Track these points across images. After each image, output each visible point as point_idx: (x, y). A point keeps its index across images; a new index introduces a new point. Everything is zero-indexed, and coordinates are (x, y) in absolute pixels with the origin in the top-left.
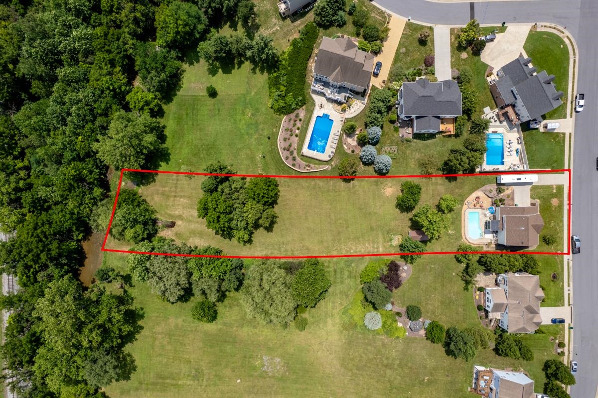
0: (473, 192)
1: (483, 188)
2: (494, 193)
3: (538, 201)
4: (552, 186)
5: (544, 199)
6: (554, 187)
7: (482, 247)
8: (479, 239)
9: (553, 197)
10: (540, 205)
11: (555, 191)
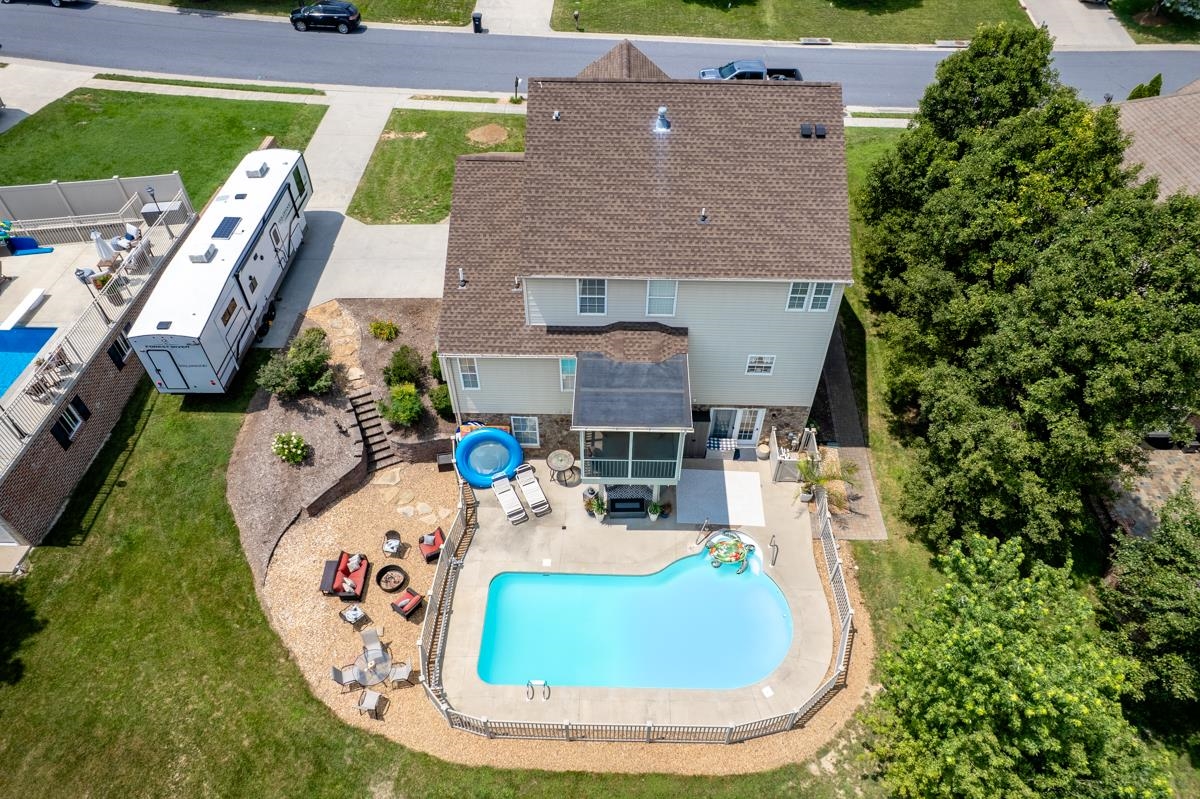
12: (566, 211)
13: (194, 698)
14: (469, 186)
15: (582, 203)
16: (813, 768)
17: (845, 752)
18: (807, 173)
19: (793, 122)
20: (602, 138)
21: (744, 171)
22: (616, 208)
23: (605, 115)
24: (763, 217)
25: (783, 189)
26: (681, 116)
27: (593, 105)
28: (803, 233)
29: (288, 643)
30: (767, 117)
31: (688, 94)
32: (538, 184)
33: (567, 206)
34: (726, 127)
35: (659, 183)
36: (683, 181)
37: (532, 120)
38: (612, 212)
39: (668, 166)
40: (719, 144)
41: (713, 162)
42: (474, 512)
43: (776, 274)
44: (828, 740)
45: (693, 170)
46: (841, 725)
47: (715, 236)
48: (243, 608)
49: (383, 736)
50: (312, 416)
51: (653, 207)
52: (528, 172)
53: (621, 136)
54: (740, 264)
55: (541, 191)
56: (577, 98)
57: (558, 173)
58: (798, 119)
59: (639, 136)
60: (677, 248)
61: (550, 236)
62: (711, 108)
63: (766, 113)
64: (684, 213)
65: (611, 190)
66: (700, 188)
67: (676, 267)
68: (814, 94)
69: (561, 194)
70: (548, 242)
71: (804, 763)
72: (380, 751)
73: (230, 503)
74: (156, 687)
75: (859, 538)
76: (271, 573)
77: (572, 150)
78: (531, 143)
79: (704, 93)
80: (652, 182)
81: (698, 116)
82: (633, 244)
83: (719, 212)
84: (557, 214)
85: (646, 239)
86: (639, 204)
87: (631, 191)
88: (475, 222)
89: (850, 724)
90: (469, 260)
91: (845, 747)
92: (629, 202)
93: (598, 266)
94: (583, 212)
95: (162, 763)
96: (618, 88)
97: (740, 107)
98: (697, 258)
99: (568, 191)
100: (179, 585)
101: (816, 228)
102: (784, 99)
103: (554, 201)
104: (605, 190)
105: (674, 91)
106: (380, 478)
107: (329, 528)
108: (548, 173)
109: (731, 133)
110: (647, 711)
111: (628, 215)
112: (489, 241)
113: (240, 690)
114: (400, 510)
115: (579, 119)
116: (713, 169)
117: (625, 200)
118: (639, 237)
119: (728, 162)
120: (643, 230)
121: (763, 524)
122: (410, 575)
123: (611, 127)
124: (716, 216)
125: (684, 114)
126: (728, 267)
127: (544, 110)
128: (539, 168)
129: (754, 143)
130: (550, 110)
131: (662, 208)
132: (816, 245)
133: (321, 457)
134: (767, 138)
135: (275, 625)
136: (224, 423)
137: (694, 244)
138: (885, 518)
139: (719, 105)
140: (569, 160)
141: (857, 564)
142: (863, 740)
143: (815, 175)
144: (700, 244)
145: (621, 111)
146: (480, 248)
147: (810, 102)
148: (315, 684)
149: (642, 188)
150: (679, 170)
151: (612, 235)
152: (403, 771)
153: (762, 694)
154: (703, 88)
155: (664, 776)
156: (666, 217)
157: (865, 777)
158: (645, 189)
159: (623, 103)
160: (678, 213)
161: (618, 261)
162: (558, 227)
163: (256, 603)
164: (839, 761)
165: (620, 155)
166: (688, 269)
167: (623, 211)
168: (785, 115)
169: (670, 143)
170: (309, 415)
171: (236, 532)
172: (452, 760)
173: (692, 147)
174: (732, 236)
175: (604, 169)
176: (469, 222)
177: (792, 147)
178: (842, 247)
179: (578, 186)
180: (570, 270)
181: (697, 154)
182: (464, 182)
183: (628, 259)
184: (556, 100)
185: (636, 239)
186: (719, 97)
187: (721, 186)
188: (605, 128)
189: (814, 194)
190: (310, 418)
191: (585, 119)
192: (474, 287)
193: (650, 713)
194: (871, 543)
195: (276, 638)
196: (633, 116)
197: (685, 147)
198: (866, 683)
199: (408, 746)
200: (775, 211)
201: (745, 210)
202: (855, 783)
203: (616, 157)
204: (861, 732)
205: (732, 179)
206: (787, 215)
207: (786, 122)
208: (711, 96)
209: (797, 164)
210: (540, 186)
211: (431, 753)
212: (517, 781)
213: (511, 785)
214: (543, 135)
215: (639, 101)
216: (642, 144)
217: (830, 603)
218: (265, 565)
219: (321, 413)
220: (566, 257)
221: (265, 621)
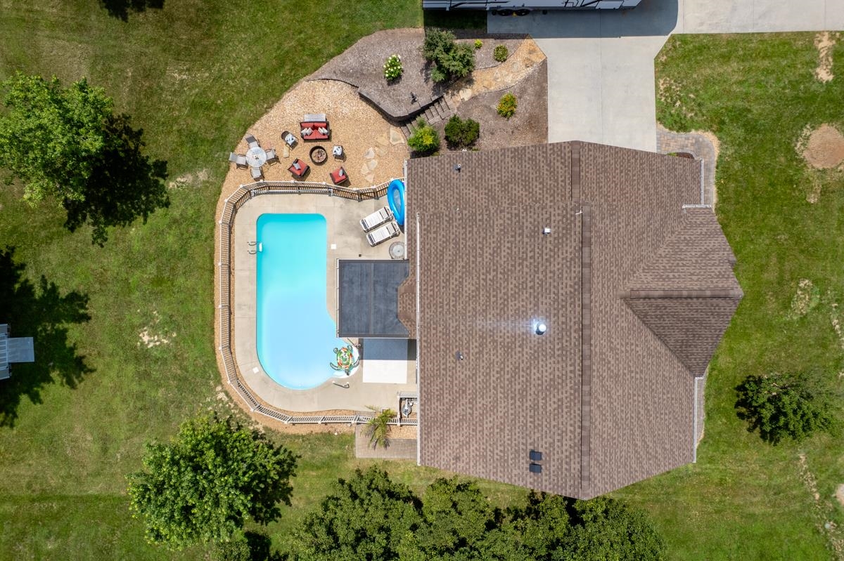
0: (287, 84)
1: (349, 59)
2: (417, 85)
3: (708, 146)
4: (809, 37)
5: (751, 128)
6: (825, 44)
7: (346, 441)
8: (326, 387)
9: (813, 119)
10: (724, 169)
11: (824, 75)
12: (465, 246)
13: (237, 67)
14: (546, 158)
15: (472, 259)
16: (219, 388)
17: (227, 405)
18: (499, 448)
19: (544, 446)
20: (527, 273)
21: (500, 395)
22: (468, 286)
23: (549, 275)
24: (463, 404)
25: (485, 426)
26: (549, 345)
27: (558, 264)
28: (452, 435)
29: (277, 106)
30: (550, 423)
31: (571, 353)
32: (486, 220)
33: (469, 246)
34: (539, 385)
35: (488, 322)
36: (490, 343)
37: (542, 209)
38: (465, 284)
39: (503, 331)
40: (523, 376)
41: (506, 369)
42: (371, 197)
43: (423, 408)
44: (233, 398)
45: (499, 351)
46: (241, 406)
47: (448, 365)
48: (292, 74)
49: (229, 170)
50: (423, 75)
51: (469, 317)
52: (496, 211)
53: (529, 290)
54: (429, 382)
55: (481, 223)
56: (565, 249)
57: (496, 236)
58: (548, 451)
59: (529, 306)
60: (439, 335)
61: (447, 234)
62: (557, 373)
63: (553, 423)
64: (465, 342)
65: (482, 282)
66: (485, 356)
67: (426, 333)
68: (572, 471)
69: (478, 240)
70: (442, 233)
71: (221, 384)
72: (221, 170)
73: (359, 41)
74: (240, 46)
75: (357, 440)
76: (316, 82)
77: (515, 247)
78: (522, 210)
79: (572, 368)
80: (489, 316)
81: (549, 361)
82: (441, 300)
83: (466, 370)
84: (463, 239)
85: (445, 310)
86: (471, 305)
87: (482, 298)
88: (510, 169)
89: (241, 411)
90: (477, 170)
91: (230, 406)
92: (473, 297)
93: (426, 273)
94: (465, 259)
95: (203, 66)
96: (576, 287)
97: (559, 400)
98: (433, 349)
99: (481, 246)
100: (300, 33)
101: (457, 446)
102: (567, 443)
103: (473, 235)
104: (482, 276)
105: (573, 340)
106: (395, 132)
107: (354, 108)
108: (495, 228)
109: (533, 389)
110: (245, 305)
111: (463, 295)
112: (493, 183)
113: (245, 89)
114: (371, 149)
115: (545, 251)
116: (501, 369)
117: (474, 294)
118: (447, 305)
119: (507, 382)
120: (452, 307)
121: (364, 381)
122: (324, 165)
123: (537, 281)
124: (463, 368)
125: (550, 348)
126: (426, 372)
127: (553, 218)
128: (499, 220)
129: (524, 408)
130: (553, 224)
131: (468, 324)
132: (444, 443)
133: (394, 90)
134: (529, 419)
135: (286, 95)
136: (415, 15)
137: (442, 347)
138: (372, 460)
139: (560, 381)
140: (507, 245)
141: (338, 434)
142: (233, 416)
143: (497, 454)
144: (442, 353)
145: (553, 290)
146: (487, 176)
147: (565, 466)
148: (254, 127)
149: (484, 307)
150: (500, 340)
151: (448, 283)
152: (212, 184)
153: (254, 367)
154: (577, 368)
155: (213, 313)
156: (461, 326)
157: (216, 413)
158: (483, 310)
159: (561, 291)
160: (465, 336)
161: (429, 289)
162: (453, 240)
163: (297, 80)
164: (223, 401)
165: (512, 289)
166: (424, 341)
167: (466, 292)
168: (552, 441)
169: (523, 333)
170: (424, 71)
171: (340, 53)
172: (217, 207)
173: (519, 352)
174: (449, 378)
175: (499, 276)
176: (510, 164)
177: (521, 440)
178: (443, 463)
179: (485, 255)
180: (423, 252)
181: (514, 356)
182: (549, 152)
183: (431, 296)
184: (563, 229)
185: (445, 303)
186: (568, 381)
187: (487, 374)
188: (537, 275)
189: (481, 450)
190: (422, 73)
191: (545, 257)
192: (456, 177)
193: (243, 307)
194: (353, 446)
195: (278, 99)
196: (548, 300)
197: (519, 347)
198: (264, 424)
199: (224, 184)
200: (468, 416)
201: (468, 392)
202: (213, 408)
203: (510, 286)
204: (238, 416)
205: (492, 384)
206: (465, 425)
207: (544, 440)
208: (569, 374)
209: (507, 442)
210: (485, 223)
211: (221, 196)
212: (208, 241)
213: (206, 238)
214: (529, 220)
215: (563, 306)
216: (522, 309)
217: (311, 413)
218: (320, 77)
219: (427, 80)
220: (432, 249)
221: (287, 90)
